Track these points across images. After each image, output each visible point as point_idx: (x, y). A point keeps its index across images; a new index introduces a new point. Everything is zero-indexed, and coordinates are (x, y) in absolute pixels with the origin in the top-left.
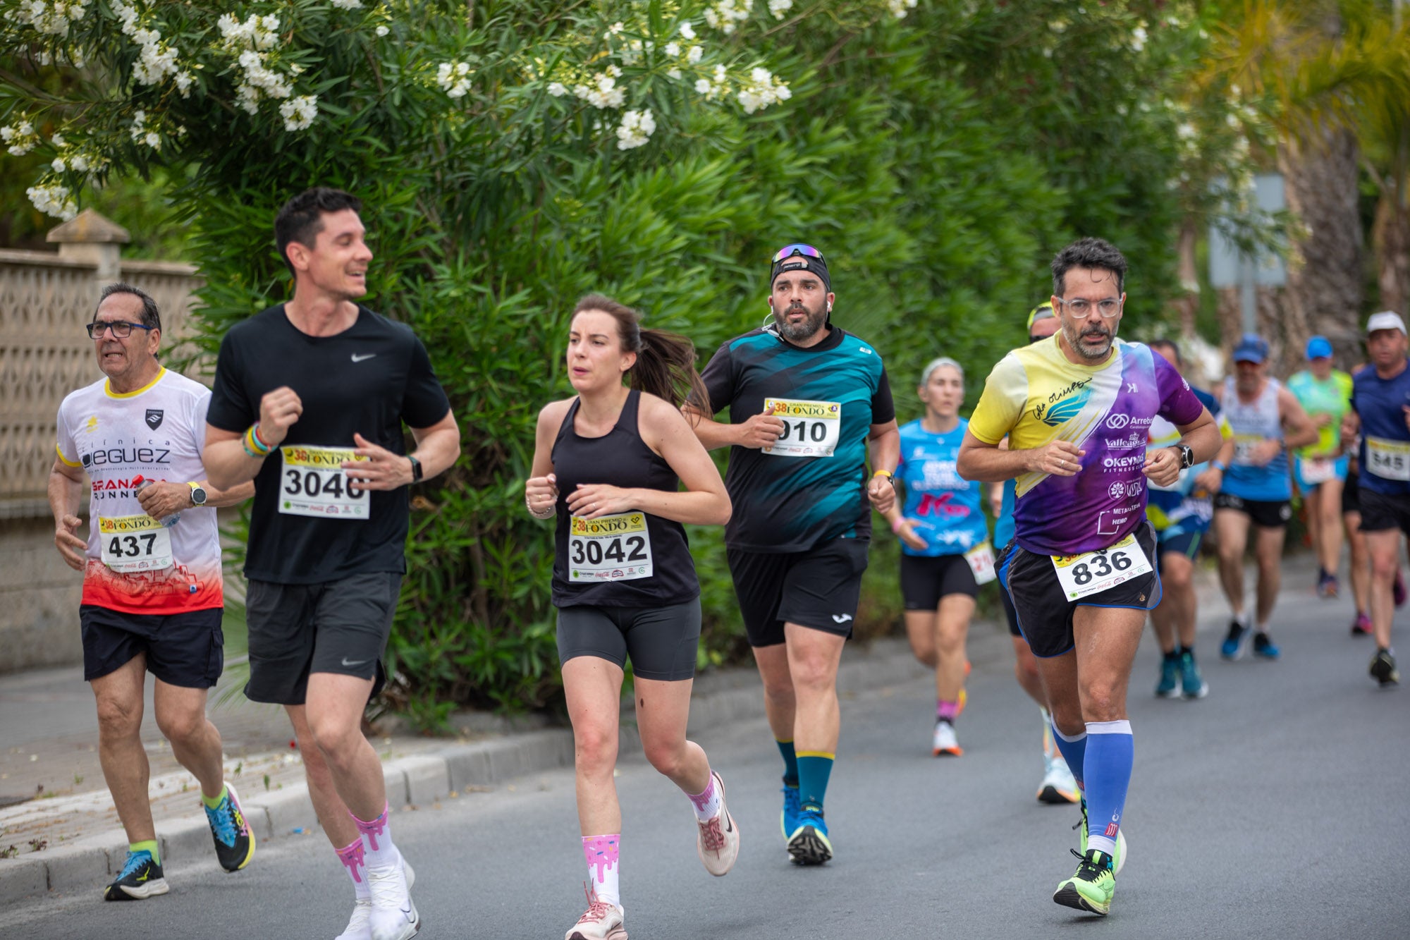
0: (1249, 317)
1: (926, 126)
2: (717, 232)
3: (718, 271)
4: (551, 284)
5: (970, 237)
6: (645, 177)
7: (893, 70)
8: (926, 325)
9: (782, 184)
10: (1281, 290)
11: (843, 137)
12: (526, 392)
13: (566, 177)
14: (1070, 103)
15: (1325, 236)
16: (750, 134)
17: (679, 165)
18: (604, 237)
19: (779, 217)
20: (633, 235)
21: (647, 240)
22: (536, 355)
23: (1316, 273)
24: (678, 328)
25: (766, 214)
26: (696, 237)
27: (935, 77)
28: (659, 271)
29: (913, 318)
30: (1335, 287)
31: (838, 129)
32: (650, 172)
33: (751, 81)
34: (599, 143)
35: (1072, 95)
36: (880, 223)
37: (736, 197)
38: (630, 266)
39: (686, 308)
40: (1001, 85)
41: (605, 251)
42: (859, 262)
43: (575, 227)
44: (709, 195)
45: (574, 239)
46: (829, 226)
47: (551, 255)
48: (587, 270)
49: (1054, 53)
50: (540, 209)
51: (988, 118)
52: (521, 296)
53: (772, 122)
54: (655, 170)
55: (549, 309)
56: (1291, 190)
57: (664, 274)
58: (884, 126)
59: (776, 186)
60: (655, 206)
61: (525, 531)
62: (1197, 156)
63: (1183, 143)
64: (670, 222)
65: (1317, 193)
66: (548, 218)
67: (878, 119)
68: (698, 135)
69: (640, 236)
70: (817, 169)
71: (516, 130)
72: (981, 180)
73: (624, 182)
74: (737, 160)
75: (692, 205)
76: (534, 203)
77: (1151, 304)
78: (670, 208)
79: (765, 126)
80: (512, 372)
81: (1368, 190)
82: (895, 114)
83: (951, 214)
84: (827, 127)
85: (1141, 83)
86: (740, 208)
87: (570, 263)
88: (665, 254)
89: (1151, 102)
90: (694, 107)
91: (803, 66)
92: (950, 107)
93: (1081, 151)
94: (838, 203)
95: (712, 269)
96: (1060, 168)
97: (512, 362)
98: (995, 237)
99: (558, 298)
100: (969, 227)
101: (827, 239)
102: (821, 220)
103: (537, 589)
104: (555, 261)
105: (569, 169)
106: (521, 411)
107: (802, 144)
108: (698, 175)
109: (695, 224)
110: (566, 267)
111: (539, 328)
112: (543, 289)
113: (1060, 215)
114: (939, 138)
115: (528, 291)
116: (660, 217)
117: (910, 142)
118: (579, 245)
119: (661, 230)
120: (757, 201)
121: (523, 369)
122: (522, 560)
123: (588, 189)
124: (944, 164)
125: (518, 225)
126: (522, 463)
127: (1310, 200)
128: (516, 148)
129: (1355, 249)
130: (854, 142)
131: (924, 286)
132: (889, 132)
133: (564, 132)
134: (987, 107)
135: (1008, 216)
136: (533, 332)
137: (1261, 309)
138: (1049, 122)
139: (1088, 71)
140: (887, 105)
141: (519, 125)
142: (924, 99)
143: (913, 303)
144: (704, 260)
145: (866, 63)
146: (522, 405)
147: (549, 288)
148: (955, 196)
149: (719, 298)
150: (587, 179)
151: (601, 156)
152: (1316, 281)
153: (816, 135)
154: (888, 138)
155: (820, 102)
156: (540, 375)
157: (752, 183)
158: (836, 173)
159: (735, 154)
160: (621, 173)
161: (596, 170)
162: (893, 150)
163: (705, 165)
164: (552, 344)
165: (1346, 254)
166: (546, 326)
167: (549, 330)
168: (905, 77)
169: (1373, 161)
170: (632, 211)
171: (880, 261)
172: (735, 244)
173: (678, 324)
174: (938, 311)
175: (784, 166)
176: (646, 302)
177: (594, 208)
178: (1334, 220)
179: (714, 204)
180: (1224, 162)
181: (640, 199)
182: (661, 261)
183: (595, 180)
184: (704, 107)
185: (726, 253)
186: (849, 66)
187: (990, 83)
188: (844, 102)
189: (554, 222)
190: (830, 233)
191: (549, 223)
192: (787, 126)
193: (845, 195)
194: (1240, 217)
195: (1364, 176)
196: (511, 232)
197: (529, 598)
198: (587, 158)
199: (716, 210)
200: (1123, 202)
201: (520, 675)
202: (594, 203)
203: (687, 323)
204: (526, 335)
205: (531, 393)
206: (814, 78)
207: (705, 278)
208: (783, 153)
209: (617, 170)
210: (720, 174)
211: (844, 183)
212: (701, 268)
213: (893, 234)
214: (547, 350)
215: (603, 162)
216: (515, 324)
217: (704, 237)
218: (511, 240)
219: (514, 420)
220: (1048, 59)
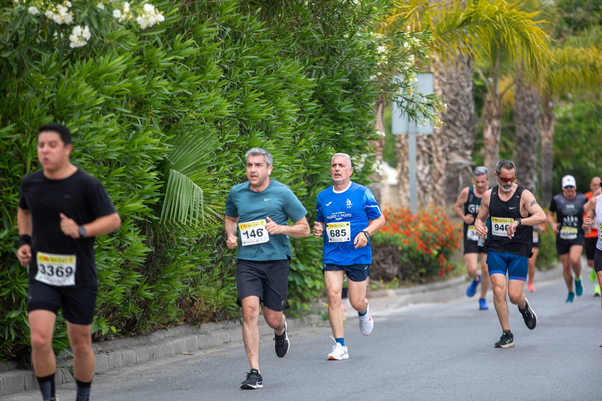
0: (412, 151)
1: (239, 41)
2: (123, 96)
3: (121, 117)
4: (27, 121)
5: (261, 103)
6: (81, 63)
7: (221, 10)
8: (237, 150)
9: (158, 71)
10: (429, 136)
11: (193, 45)
12: (11, 181)
13: (37, 62)
14: (318, 32)
15: (455, 108)
16: (140, 42)
17: (102, 58)
18: (58, 96)
19: (156, 89)
20: (74, 96)
21: (82, 99)
22: (17, 160)
23: (448, 128)
24: (99, 148)
25: (149, 87)
26: (110, 98)
27: (245, 14)
28: (89, 116)
29: (229, 147)
30: (459, 136)
31: (190, 41)
32: (85, 60)
33: (143, 11)
34: (56, 44)
35: (320, 27)
36: (212, 94)
37: (133, 76)
38: (72, 113)
39: (103, 137)
40: (280, 20)
41: (58, 105)
42: (199, 114)
43: (42, 90)
44: (118, 75)
45: (41, 96)
46: (185, 94)
47: (27, 105)
48: (48, 114)
49: (310, 3)
50: (22, 79)
51: (273, 38)
52: (10, 127)
53: (154, 35)
54: (88, 60)
55: (26, 135)
56: (437, 81)
57: (91, 118)
58: (216, 41)
59: (155, 71)
60: (87, 80)
61: (9, 258)
62: (387, 63)
63: (379, 55)
64: (95, 89)
65: (451, 84)
66: (26, 84)
67: (212, 36)
68: (112, 41)
69: (79, 96)
70: (178, 63)
71: (9, 35)
72: (269, 72)
73: (70, 66)
74: (134, 56)
75: (108, 80)
76: (18, 76)
77: (359, 143)
78: (95, 82)
79: (149, 38)
80: (4, 169)
81: (478, 83)
82: (221, 34)
83: (252, 90)
84: (184, 40)
85: (357, 22)
86: (135, 83)
87: (38, 110)
88: (92, 107)
89: (361, 32)
90: (110, 25)
91: (172, 6)
92: (252, 31)
93: (323, 58)
94: (189, 81)
95: (119, 115)
96: (312, 66)
97: (4, 164)
98: (275, 104)
99: (31, 129)
100: (260, 98)
101: (183, 101)
102: (180, 91)
103: (15, 291)
104: (30, 108)
105: (39, 58)
106: (9, 191)
107: (170, 48)
108: (112, 63)
109: (109, 91)
110: (36, 112)
111: (20, 146)
112: (22, 123)
113: (312, 92)
114: (245, 48)
115: (14, 125)
116: (91, 86)
117: (230, 49)
118: (43, 100)
119: (90, 94)
120: (145, 78)
121: (10, 168)
122: (7, 274)
123: (49, 69)
124: (248, 62)
125: (9, 87)
126: (8, 220)
127: (447, 88)
128: (10, 44)
129: (471, 115)
130: (199, 48)
131: (235, 129)
132: (219, 43)
133: (37, 36)
134: (272, 32)
135: (283, 92)
136: (17, 148)
137: (419, 146)
138: (306, 42)
139: (328, 14)
140: (218, 29)
141: (10, 32)
142: (237, 26)
143: (229, 138)
144: (114, 111)
145: (206, 5)
146: (9, 188)
147: (26, 123)
148: (254, 80)
149: (122, 132)
150: (49, 63)
151: (57, 50)
152: (449, 132)
153: (178, 44)
154: (218, 47)
155: (181, 25)
156: (20, 172)
157: (142, 69)
158: (188, 65)
159: (132, 53)
160: (69, 60)
161: (54, 59)
162: (220, 53)
163: (115, 59)
164: (27, 155)
165: (467, 118)
166: (23, 145)
167: (25, 147)
168: (228, 13)
169: (481, 68)
170: (74, 82)
171: (212, 114)
172: (132, 103)
173: (99, 145)
174: (242, 143)
175: (160, 61)
176: (81, 133)
177: (51, 80)
178: (459, 98)
179: (120, 80)
180: (402, 67)
181: (79, 76)
182: (90, 111)
183: (54, 64)
184: (116, 26)
185: (126, 107)
186: (197, 6)
187: (275, 18)
188: (194, 27)
189: (29, 87)
190: (185, 98)
191: (27, 87)
192: (162, 39)
193: (193, 77)
194: (409, 97)
195: (476, 76)
196: (5, 92)
197: (10, 296)
198: (49, 51)
199: (121, 83)
200: (346, 87)
201: (4, 339)
202: (53, 77)
203: (104, 145)
204: (12, 149)
205: (14, 181)
206: (177, 12)
207: (115, 121)
208: (159, 53)
209: (66, 59)
210: (124, 63)
211: (193, 71)
212: (112, 114)
213: (219, 100)
214: (24, 159)
215: (58, 54)
216: (6, 143)
217: (115, 98)
218: (5, 96)
219: (4, 197)
220: (306, 6)
